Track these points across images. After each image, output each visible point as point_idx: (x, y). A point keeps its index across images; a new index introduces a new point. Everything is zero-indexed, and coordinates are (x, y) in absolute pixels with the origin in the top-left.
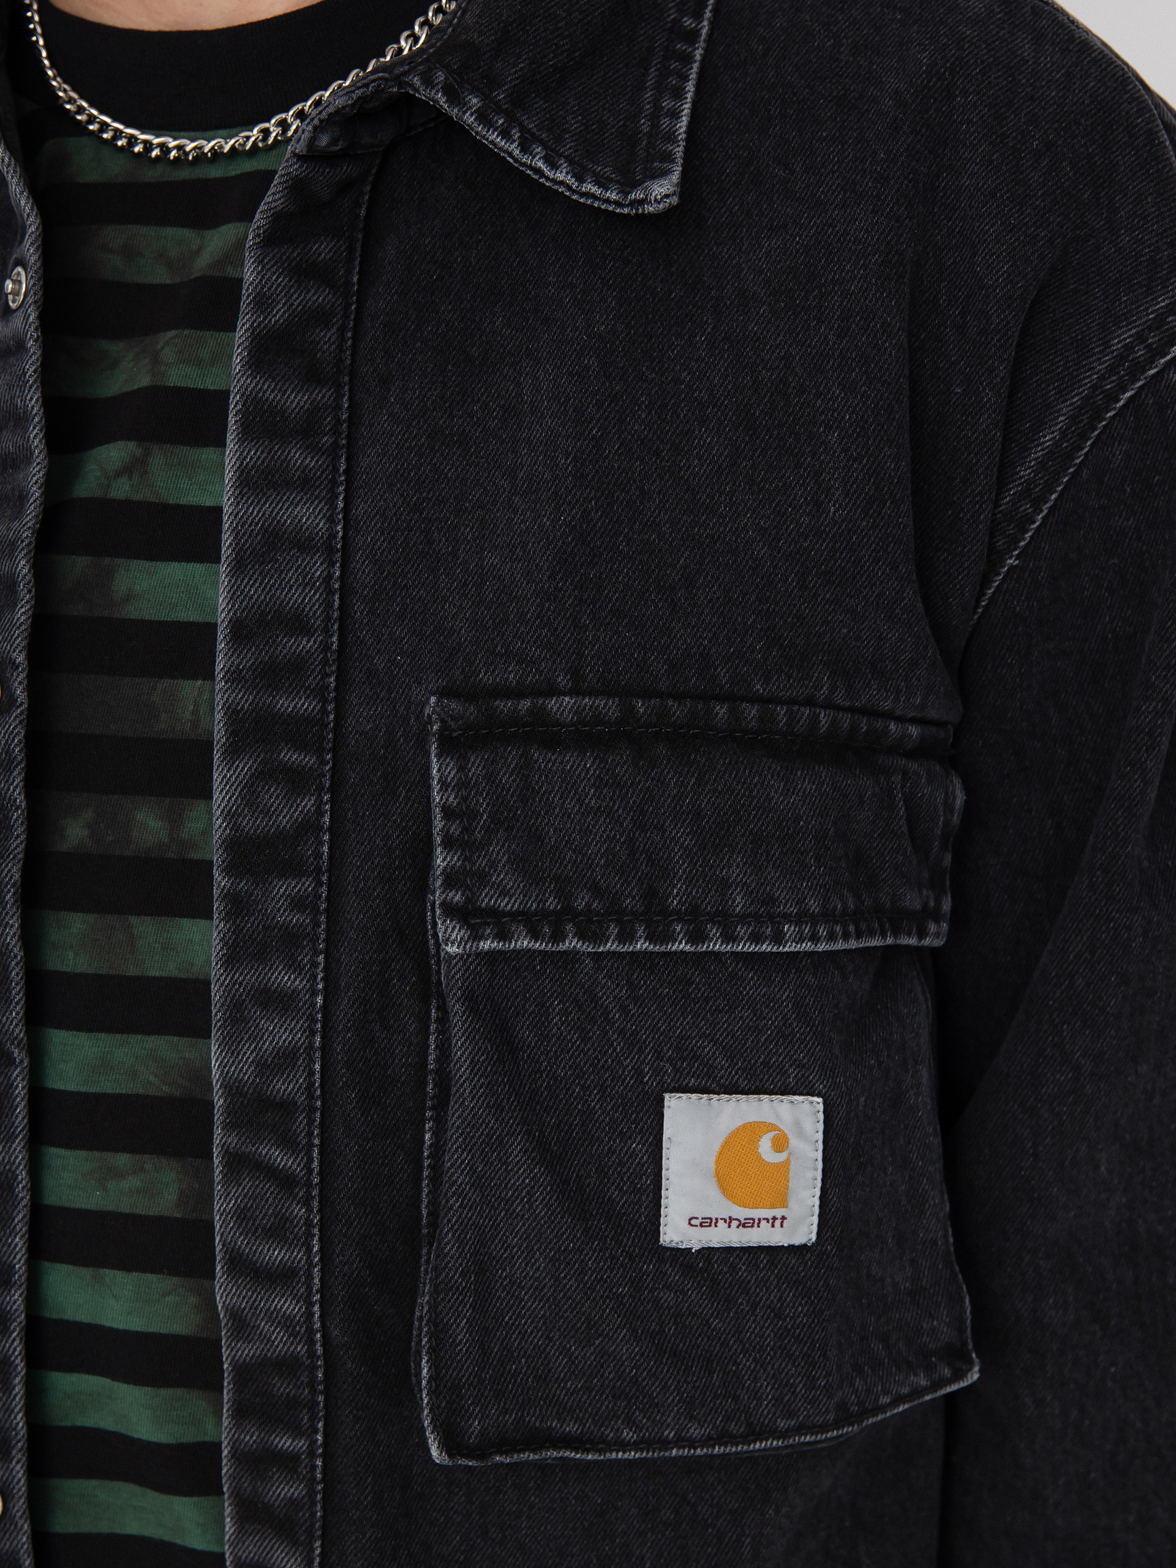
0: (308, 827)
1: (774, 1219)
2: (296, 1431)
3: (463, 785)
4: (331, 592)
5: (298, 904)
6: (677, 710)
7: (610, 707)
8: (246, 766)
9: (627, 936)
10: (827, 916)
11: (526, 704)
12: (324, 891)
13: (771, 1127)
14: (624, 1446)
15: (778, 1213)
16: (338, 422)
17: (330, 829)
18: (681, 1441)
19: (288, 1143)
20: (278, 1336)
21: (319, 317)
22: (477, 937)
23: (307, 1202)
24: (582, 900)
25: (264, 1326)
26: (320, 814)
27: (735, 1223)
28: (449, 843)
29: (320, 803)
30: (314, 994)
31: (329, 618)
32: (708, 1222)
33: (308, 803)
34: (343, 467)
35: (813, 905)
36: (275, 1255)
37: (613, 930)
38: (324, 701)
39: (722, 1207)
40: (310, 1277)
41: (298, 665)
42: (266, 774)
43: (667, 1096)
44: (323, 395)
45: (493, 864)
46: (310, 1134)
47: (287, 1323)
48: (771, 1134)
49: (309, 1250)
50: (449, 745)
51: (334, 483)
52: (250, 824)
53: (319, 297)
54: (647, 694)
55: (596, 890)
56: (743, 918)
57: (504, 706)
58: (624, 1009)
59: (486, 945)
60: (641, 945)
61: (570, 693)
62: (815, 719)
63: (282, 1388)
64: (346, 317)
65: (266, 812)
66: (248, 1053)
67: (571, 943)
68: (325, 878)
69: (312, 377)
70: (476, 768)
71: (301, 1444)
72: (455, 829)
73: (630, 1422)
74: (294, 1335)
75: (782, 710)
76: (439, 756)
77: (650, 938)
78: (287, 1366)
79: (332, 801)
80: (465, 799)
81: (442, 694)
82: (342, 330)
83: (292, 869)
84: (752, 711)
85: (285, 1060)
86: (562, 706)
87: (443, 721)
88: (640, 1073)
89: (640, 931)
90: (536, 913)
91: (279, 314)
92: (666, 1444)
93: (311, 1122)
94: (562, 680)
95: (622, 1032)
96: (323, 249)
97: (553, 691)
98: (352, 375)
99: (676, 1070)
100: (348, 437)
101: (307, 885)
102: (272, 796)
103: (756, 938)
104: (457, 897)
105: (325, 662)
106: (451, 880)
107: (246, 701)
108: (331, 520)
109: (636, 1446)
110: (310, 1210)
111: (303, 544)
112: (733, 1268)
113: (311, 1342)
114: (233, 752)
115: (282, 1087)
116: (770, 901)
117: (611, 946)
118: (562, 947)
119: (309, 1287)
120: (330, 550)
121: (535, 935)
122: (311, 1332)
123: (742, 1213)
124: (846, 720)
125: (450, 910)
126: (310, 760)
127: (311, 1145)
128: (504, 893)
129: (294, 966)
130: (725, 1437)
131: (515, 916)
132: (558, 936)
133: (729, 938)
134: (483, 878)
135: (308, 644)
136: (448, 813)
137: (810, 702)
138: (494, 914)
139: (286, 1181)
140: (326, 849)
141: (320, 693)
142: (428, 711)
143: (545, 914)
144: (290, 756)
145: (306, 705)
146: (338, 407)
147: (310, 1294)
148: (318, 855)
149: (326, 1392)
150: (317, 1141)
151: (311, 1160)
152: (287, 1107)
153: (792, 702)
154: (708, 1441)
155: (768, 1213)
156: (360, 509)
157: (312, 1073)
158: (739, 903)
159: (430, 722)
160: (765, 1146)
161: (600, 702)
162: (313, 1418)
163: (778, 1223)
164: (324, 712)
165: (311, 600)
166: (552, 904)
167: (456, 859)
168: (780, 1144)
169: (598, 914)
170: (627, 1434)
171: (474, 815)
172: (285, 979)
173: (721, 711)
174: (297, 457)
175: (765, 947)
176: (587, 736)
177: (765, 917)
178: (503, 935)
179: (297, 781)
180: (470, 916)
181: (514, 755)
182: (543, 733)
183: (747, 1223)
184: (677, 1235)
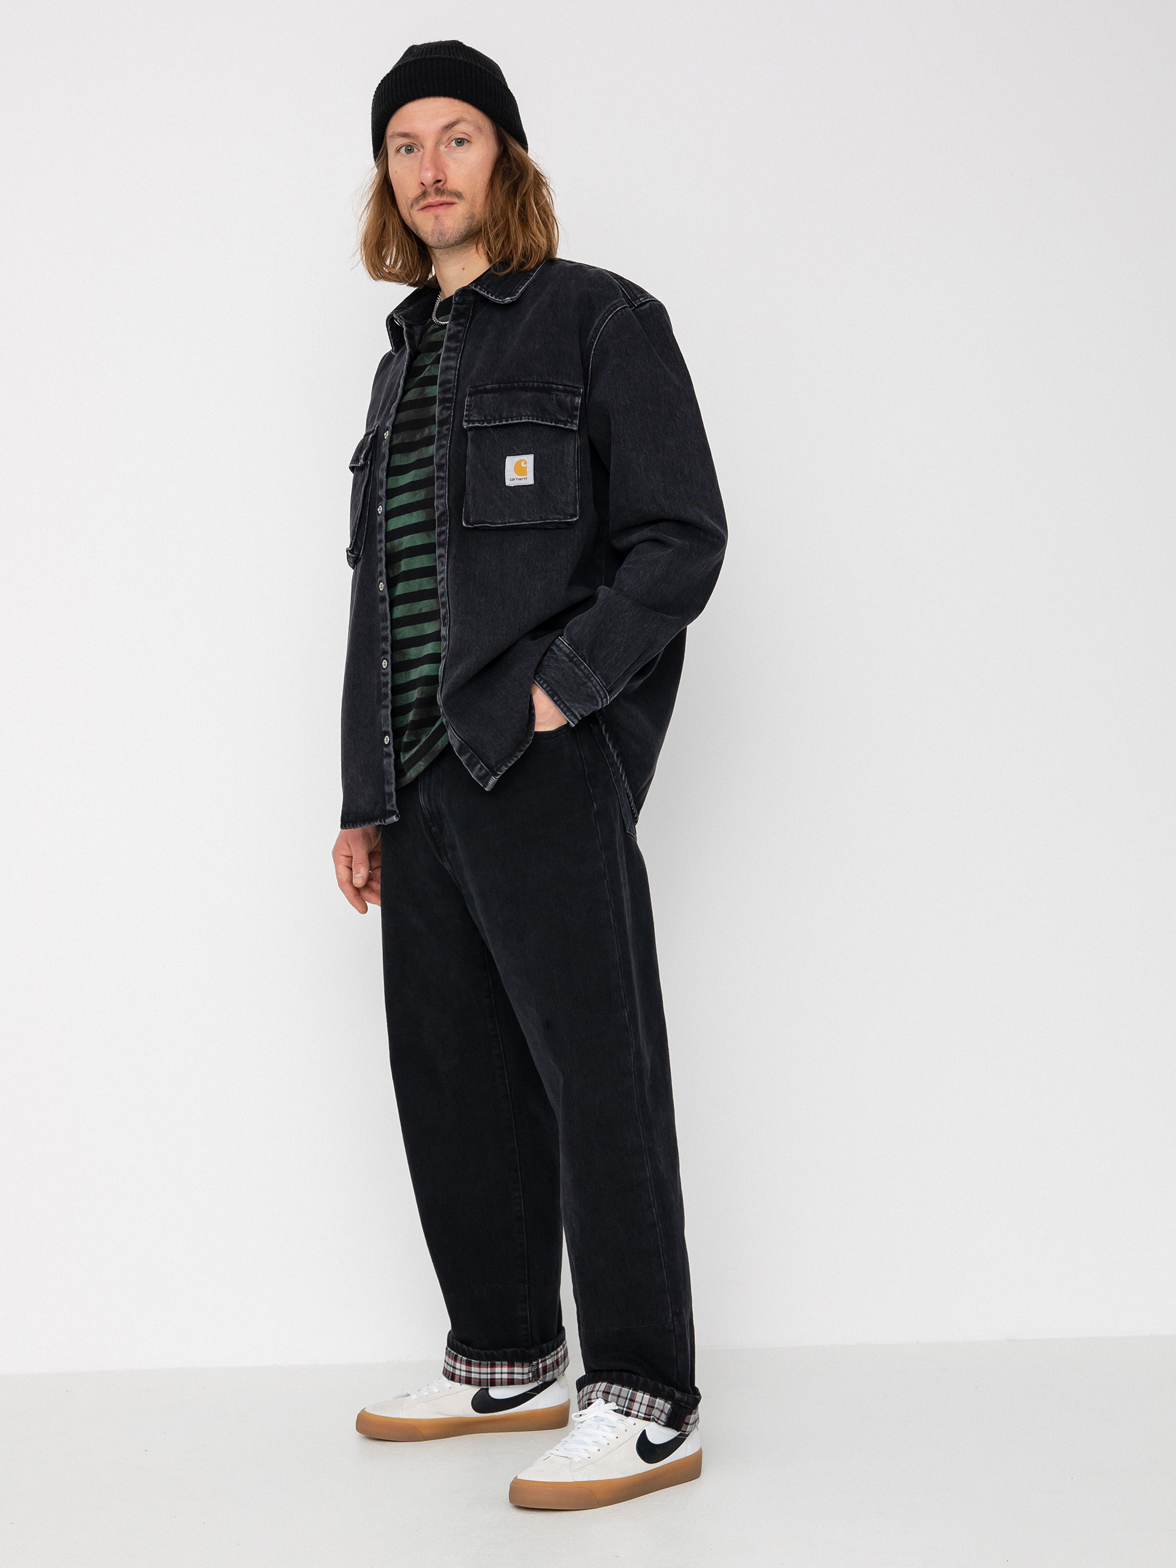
0: (449, 416)
1: (526, 479)
3: (470, 401)
4: (456, 376)
5: (447, 430)
6: (509, 385)
7: (496, 386)
9: (495, 422)
10: (531, 415)
11: (483, 387)
12: (451, 426)
14: (499, 524)
15: (526, 477)
16: (460, 348)
17: (453, 416)
18: (509, 522)
19: (443, 472)
20: (442, 508)
22: (469, 424)
24: (488, 418)
25: (440, 506)
27: (519, 480)
28: (467, 410)
30: (448, 444)
31: (455, 380)
32: (515, 480)
33: (450, 412)
34: (460, 355)
35: (529, 414)
36: (442, 492)
37: (493, 421)
38: (453, 395)
39: (517, 477)
40: (446, 495)
41: (450, 389)
42: (443, 409)
43: (506, 457)
44: (459, 344)
45: (473, 413)
46: (446, 469)
47: (443, 505)
48: (524, 462)
49: (446, 490)
50: (470, 395)
51: (458, 358)
52: (441, 417)
54: (503, 383)
55: (491, 416)
56: (516, 417)
57: (479, 388)
58: (499, 439)
59: (471, 425)
60: (497, 423)
62: (533, 385)
66: (438, 457)
67: (485, 424)
68: (451, 424)
69: (457, 341)
70: (473, 398)
72: (468, 408)
74: (444, 507)
75: (527, 383)
76: (468, 397)
77: (499, 422)
78: (444, 513)
79: (453, 411)
80: (471, 403)
81: (470, 388)
83: (447, 424)
84: (521, 384)
85: (443, 456)
86: (488, 387)
87: (469, 392)
88: (501, 453)
89: (497, 421)
93: (446, 467)
94: (489, 383)
95: (498, 444)
97: (487, 384)
99: (506, 452)
100: (462, 350)
101: (448, 426)
102: (444, 412)
103: (517, 420)
104: (467, 419)
105: (454, 388)
106: (466, 416)
107: (441, 396)
108: (458, 364)
109: (501, 524)
110: (446, 483)
111: (453, 368)
112: (519, 489)
113: (446, 508)
114: (439, 406)
115: (443, 461)
116: (520, 413)
117: (492, 424)
120: (456, 369)
121: (479, 423)
122: (446, 505)
124: (541, 385)
125: (465, 421)
126: (451, 405)
127: (446, 471)
128: (475, 417)
129: (445, 440)
130: (517, 522)
131: (476, 421)
132: (483, 423)
133: (512, 420)
134: (471, 415)
135: (452, 385)
136: (467, 406)
137: (533, 381)
138: (472, 421)
139: (443, 479)
140: (452, 419)
141: (453, 393)
143: (481, 420)
144: (448, 405)
145: (451, 396)
146: (461, 346)
147: (446, 498)
148: (450, 420)
149: (449, 517)
151: (446, 473)
152: (443, 465)
153: (529, 381)
154: (514, 522)
156: (462, 362)
157: (447, 458)
158: (514, 414)
159: (467, 393)
160: (523, 464)
162: (447, 522)
165: (453, 378)
166: (483, 418)
167: (467, 413)
168: (525, 464)
170: (499, 522)
171: (471, 406)
172: (444, 442)
173: (516, 384)
174: (453, 354)
175: (519, 421)
176: (493, 391)
177: (520, 417)
178: (473, 424)
179: (448, 408)
180: (468, 422)
181: (479, 396)
182: (486, 391)
183: (521, 479)
184: (509, 483)
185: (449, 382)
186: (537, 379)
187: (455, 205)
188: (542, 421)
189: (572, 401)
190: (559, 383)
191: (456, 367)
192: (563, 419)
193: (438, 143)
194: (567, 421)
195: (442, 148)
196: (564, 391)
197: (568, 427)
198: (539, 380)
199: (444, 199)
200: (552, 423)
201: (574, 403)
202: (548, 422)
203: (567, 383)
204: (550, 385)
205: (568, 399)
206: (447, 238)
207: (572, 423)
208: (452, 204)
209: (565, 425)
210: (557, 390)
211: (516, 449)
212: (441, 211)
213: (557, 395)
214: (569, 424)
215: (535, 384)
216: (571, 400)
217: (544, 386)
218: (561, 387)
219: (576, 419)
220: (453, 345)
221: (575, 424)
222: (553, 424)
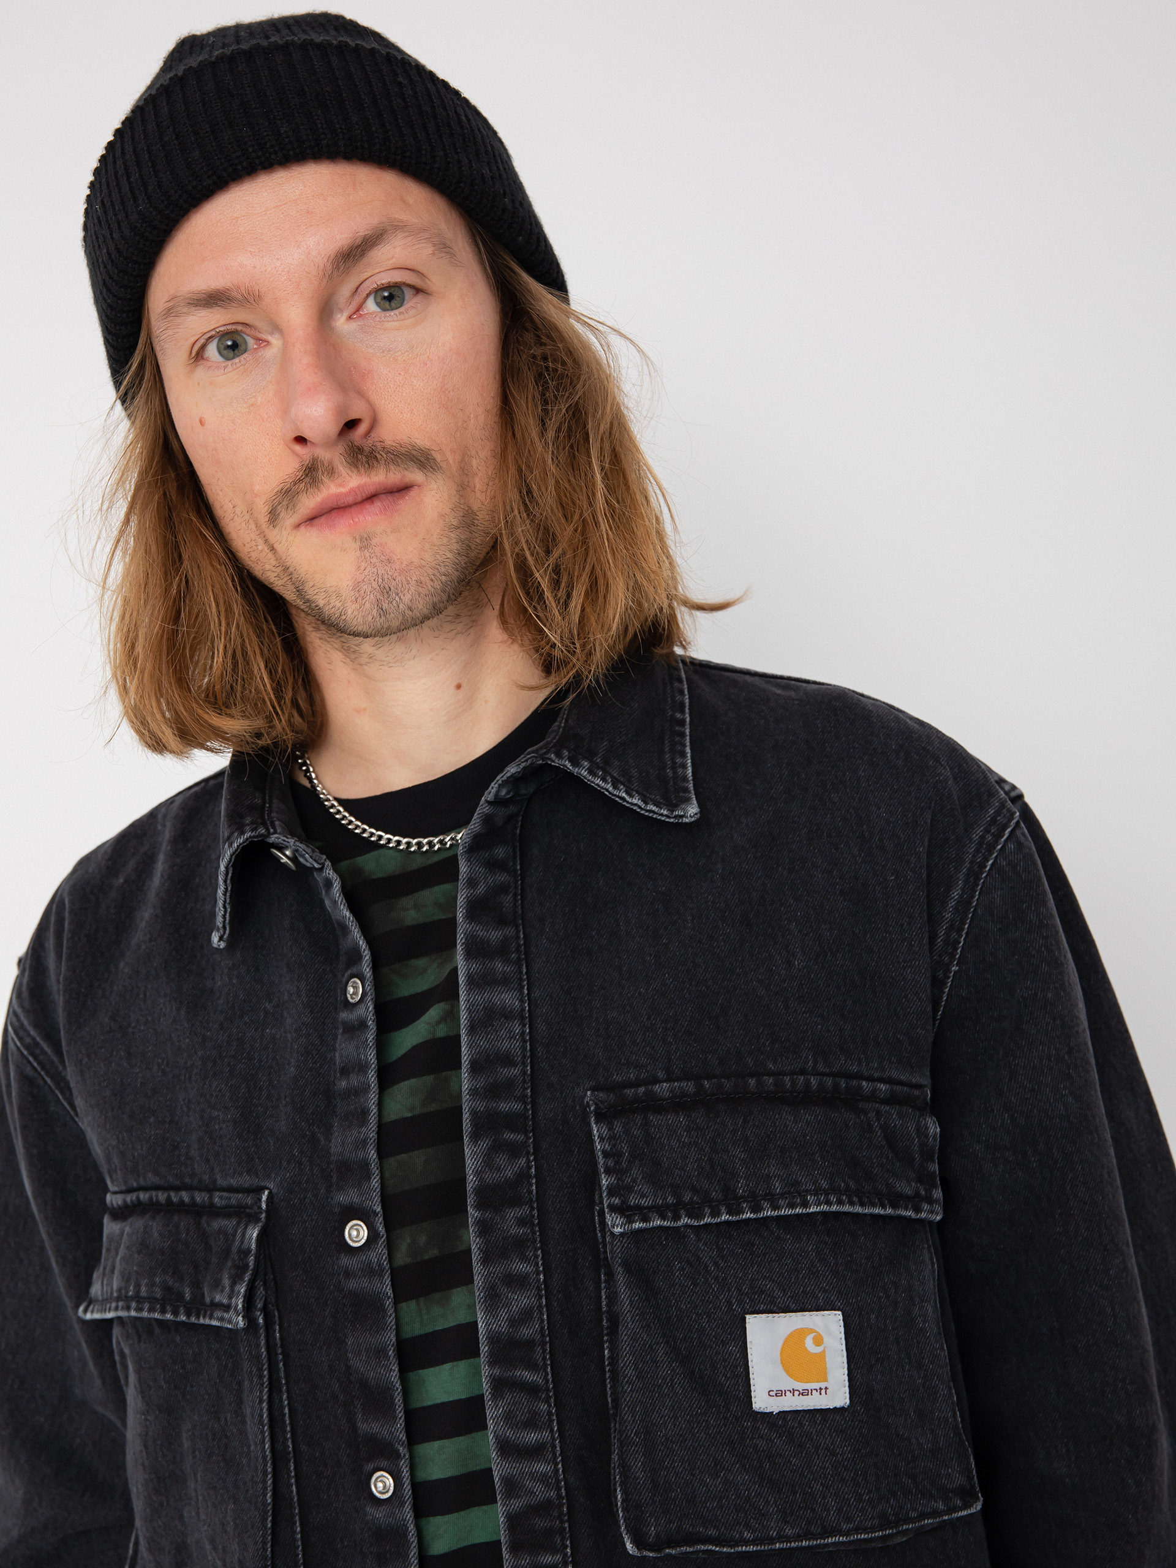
0: (523, 1176)
1: (821, 1389)
2: (554, 1551)
3: (612, 1138)
4: (525, 1041)
5: (521, 1222)
6: (728, 1085)
7: (690, 1087)
8: (484, 1144)
9: (715, 1213)
11: (642, 1089)
12: (535, 1213)
13: (811, 1331)
14: (746, 1543)
15: (823, 1385)
16: (519, 946)
17: (536, 1176)
18: (781, 1538)
19: (532, 1366)
20: (538, 1488)
21: (503, 889)
22: (630, 1221)
23: (547, 1401)
24: (687, 1198)
25: (528, 1483)
26: (530, 1168)
27: (796, 1393)
28: (608, 1171)
29: (528, 1161)
30: (538, 1273)
31: (524, 1056)
32: (780, 1393)
33: (522, 1161)
34: (525, 971)
36: (532, 1437)
37: (707, 1210)
38: (525, 1103)
39: (788, 1383)
40: (554, 1446)
41: (509, 1084)
42: (497, 1147)
43: (748, 1317)
44: (510, 931)
45: (634, 1181)
46: (544, 1358)
47: (543, 1479)
48: (812, 1335)
49: (552, 1430)
50: (600, 1117)
51: (521, 980)
52: (489, 1177)
53: (502, 878)
54: (709, 1077)
55: (695, 1190)
56: (782, 1195)
57: (629, 1092)
58: (716, 1264)
59: (637, 1225)
60: (725, 1217)
61: (666, 1081)
62: (807, 1083)
63: (540, 1523)
64: (516, 888)
65: (499, 1169)
66: (503, 1314)
67: (685, 1220)
68: (535, 1205)
69: (502, 921)
70: (618, 1127)
71: (558, 1558)
72: (611, 1163)
73: (748, 1526)
74: (548, 1485)
75: (787, 1079)
76: (596, 1123)
77: (729, 1213)
78: (544, 1508)
79: (535, 1160)
80: (614, 1145)
81: (593, 1089)
82: (515, 895)
83: (516, 1202)
84: (770, 1081)
85: (526, 1316)
86: (663, 1089)
87: (596, 1104)
88: (730, 1304)
89: (723, 1209)
90: (662, 1206)
91: (481, 889)
92: (772, 1541)
93: (544, 1351)
94: (661, 1075)
95: (716, 1278)
96: (500, 852)
97: (656, 1081)
98: (523, 919)
99: (752, 1300)
100: (525, 953)
101: (524, 1211)
102: (501, 1160)
103: (792, 1206)
104: (616, 1201)
105: (524, 1081)
106: (612, 1191)
107: (481, 1106)
108: (522, 1001)
109: (754, 1542)
110: (549, 1405)
111: (507, 1015)
112: (801, 1424)
113: (559, 1489)
114: (475, 1137)
115: (526, 1332)
116: (796, 1183)
117: (707, 1220)
118: (680, 1223)
119: (554, 1454)
120: (523, 1018)
121: (663, 1217)
122: (558, 1481)
123: (801, 1386)
124: (828, 1082)
125: (613, 1208)
126: (521, 1137)
127: (545, 1365)
128: (643, 1196)
129: (524, 1258)
130: (807, 1535)
131: (650, 1208)
132: (677, 1218)
133: (775, 1208)
134: (629, 1189)
135: (515, 1071)
136: (606, 1154)
138: (638, 1208)
139: (532, 1390)
140: (534, 1188)
141: (522, 1099)
142: (587, 1099)
143: (668, 1206)
144: (509, 1136)
145: (517, 1106)
146: (518, 938)
147: (555, 1457)
148: (530, 1192)
149: (569, 1521)
150: (549, 1362)
151: (547, 1374)
152: (529, 1344)
153: (793, 1073)
154: (798, 1538)
155: (817, 1386)
156: (537, 994)
157: (542, 1321)
158: (778, 1187)
159: (588, 1105)
160: (809, 1343)
161: (684, 1084)
162: (563, 1539)
163: (823, 1391)
164: (526, 1110)
165: (514, 1047)
166: (670, 1200)
167: (613, 1180)
168: (818, 1341)
169: (698, 1203)
170: (747, 1535)
171: (620, 1154)
172: (520, 1267)
173: (752, 1082)
174: (499, 966)
175: (798, 1210)
176: (678, 1104)
177: (795, 1193)
178: (645, 1219)
179: (514, 1150)
180: (625, 1211)
181: (639, 1119)
182: (654, 1105)
183: (804, 1393)
184: (761, 1401)
185: (507, 1060)
186: (815, 1062)
187: (413, 493)
188: (862, 1205)
189: (922, 1132)
190: (876, 1075)
191: (523, 1010)
192: (908, 1191)
193: (324, 312)
194: (917, 1194)
195: (341, 322)
196: (891, 1100)
197: (923, 1215)
198: (821, 1067)
199: (380, 477)
200: (884, 1207)
201: (927, 1136)
202: (874, 1205)
203: (894, 1074)
204: (854, 1082)
205: (911, 1127)
206: (407, 598)
207: (930, 1201)
208: (402, 489)
209: (918, 1210)
210: (873, 1097)
211: (778, 1293)
212: (371, 519)
213: (878, 1113)
214: (926, 1206)
215: (814, 1081)
216: (918, 1130)
217: (836, 1086)
218: (883, 1087)
219: (936, 1187)
220: (495, 935)
221: (937, 1201)
222: (889, 1211)
